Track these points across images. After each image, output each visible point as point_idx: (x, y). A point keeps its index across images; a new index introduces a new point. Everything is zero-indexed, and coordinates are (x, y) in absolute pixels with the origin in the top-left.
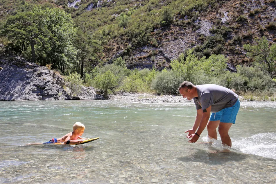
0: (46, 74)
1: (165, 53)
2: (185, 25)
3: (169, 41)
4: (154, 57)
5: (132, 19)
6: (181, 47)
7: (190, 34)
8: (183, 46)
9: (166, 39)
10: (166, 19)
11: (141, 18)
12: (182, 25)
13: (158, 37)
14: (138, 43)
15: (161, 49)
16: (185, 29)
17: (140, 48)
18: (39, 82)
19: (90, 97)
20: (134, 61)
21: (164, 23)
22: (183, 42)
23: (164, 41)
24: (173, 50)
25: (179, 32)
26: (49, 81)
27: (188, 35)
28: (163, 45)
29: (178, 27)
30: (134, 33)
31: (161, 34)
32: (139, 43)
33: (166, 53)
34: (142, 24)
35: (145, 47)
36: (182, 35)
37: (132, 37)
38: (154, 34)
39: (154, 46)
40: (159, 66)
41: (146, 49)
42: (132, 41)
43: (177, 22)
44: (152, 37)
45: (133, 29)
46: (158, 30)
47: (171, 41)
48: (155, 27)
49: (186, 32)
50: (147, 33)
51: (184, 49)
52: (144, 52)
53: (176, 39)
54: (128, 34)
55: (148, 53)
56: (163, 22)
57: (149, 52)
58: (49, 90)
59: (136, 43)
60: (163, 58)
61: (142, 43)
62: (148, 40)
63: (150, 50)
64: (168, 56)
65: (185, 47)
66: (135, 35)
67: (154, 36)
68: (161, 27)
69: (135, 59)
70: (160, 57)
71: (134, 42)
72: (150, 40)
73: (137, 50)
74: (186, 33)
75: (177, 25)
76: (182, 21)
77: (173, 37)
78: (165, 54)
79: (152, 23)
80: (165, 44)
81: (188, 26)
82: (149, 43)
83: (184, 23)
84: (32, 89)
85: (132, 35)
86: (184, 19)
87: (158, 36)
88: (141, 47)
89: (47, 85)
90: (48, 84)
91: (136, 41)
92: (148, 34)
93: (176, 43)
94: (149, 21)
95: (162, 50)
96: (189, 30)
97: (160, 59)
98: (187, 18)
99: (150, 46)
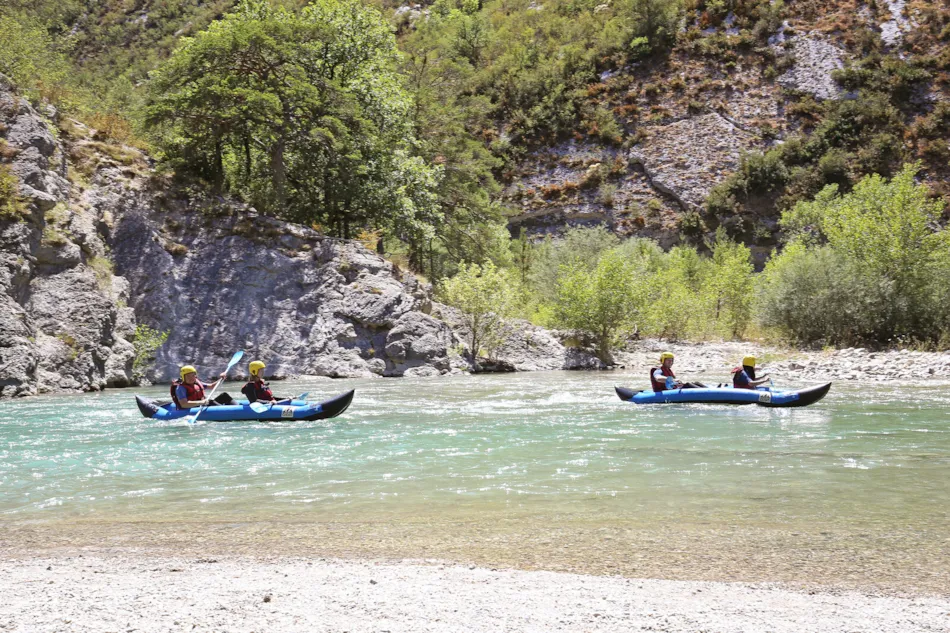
0: (374, 271)
1: (654, 171)
2: (729, 52)
3: (670, 122)
4: (613, 187)
5: (496, 28)
6: (719, 145)
7: (753, 91)
8: (730, 141)
9: (655, 111)
10: (648, 30)
11: (539, 25)
12: (717, 55)
13: (619, 102)
14: (535, 127)
15: (636, 153)
16: (731, 69)
17: (545, 150)
18: (359, 305)
19: (543, 362)
20: (526, 203)
21: (640, 45)
22: (726, 126)
23: (647, 118)
24: (686, 156)
25: (707, 81)
26: (399, 301)
27: (745, 93)
28: (643, 136)
29: (698, 60)
30: (519, 86)
31: (632, 92)
32: (542, 127)
33: (661, 170)
34: (548, 48)
35: (568, 144)
36: (722, 95)
37: (510, 104)
38: (603, 91)
39: (607, 142)
40: (632, 223)
41: (573, 156)
42: (512, 121)
43: (696, 41)
44: (595, 105)
45: (512, 70)
46: (617, 73)
47: (678, 120)
48: (602, 60)
49: (736, 84)
50: (572, 88)
51: (736, 155)
52: (564, 165)
53: (694, 111)
54: (492, 91)
55: (585, 169)
56: (637, 41)
57: (584, 165)
58: (412, 337)
59: (529, 128)
60: (648, 190)
61: (555, 128)
62: (580, 118)
63: (591, 161)
64: (669, 181)
65: (738, 144)
66: (523, 97)
67: (603, 99)
68: (630, 62)
69: (530, 196)
70: (635, 188)
71: (522, 123)
72: (586, 115)
73: (534, 159)
74: (735, 87)
75: (696, 53)
76: (715, 39)
77: (683, 104)
78: (656, 175)
79: (588, 46)
80: (650, 131)
81: (741, 57)
82: (583, 131)
83: (726, 44)
84: (335, 334)
85: (508, 95)
86: (724, 29)
87: (617, 98)
88: (552, 146)
89: (397, 317)
90: (398, 309)
91: (530, 123)
92: (579, 93)
93: (696, 127)
94: (575, 37)
95: (642, 156)
96: (748, 76)
97: (636, 197)
98: (735, 24)
99: (589, 143)
